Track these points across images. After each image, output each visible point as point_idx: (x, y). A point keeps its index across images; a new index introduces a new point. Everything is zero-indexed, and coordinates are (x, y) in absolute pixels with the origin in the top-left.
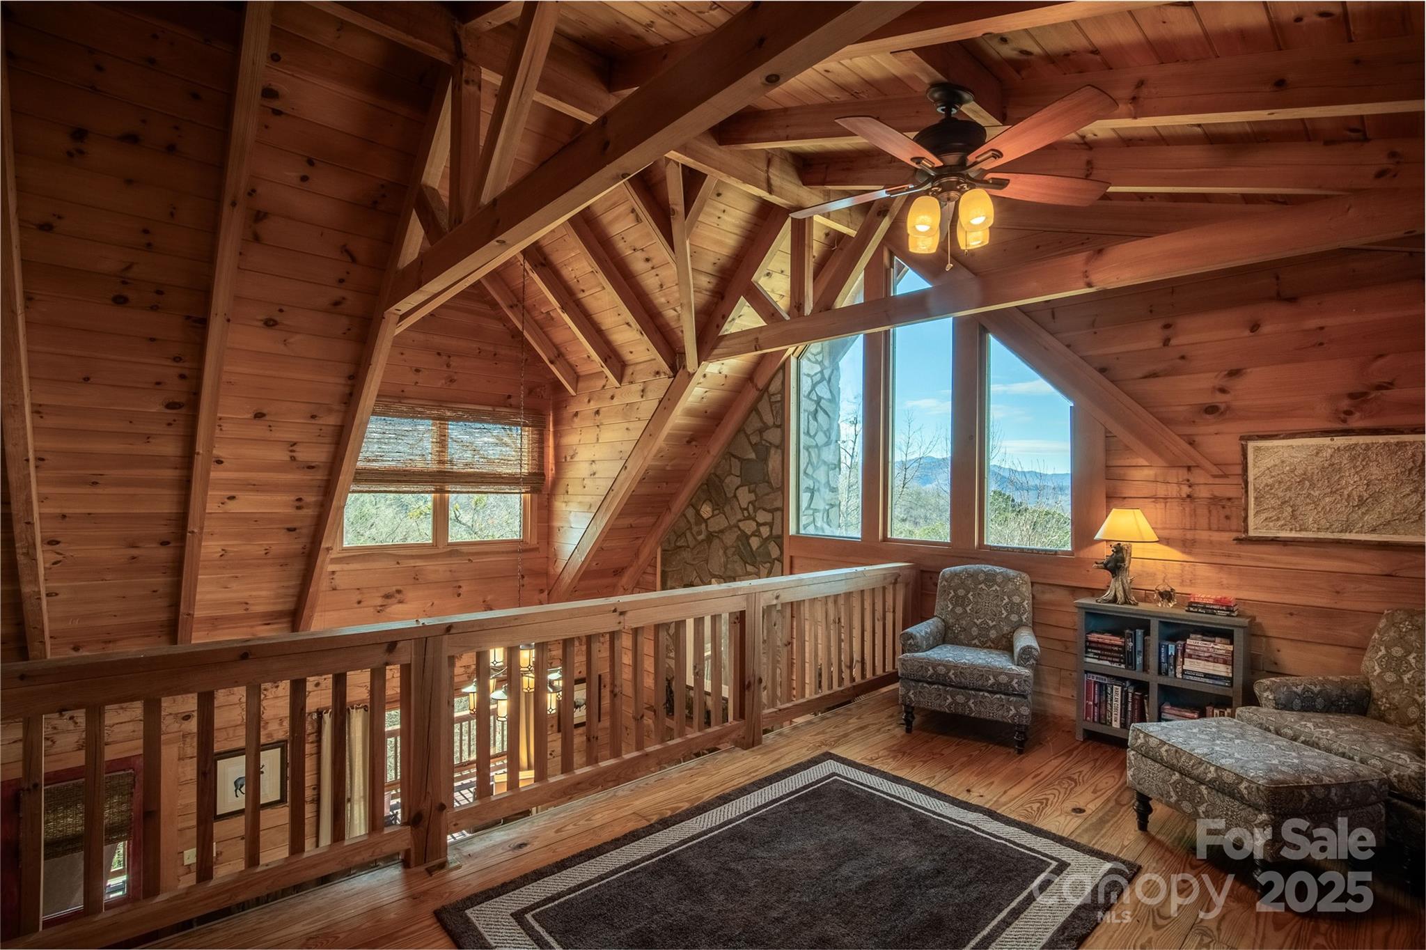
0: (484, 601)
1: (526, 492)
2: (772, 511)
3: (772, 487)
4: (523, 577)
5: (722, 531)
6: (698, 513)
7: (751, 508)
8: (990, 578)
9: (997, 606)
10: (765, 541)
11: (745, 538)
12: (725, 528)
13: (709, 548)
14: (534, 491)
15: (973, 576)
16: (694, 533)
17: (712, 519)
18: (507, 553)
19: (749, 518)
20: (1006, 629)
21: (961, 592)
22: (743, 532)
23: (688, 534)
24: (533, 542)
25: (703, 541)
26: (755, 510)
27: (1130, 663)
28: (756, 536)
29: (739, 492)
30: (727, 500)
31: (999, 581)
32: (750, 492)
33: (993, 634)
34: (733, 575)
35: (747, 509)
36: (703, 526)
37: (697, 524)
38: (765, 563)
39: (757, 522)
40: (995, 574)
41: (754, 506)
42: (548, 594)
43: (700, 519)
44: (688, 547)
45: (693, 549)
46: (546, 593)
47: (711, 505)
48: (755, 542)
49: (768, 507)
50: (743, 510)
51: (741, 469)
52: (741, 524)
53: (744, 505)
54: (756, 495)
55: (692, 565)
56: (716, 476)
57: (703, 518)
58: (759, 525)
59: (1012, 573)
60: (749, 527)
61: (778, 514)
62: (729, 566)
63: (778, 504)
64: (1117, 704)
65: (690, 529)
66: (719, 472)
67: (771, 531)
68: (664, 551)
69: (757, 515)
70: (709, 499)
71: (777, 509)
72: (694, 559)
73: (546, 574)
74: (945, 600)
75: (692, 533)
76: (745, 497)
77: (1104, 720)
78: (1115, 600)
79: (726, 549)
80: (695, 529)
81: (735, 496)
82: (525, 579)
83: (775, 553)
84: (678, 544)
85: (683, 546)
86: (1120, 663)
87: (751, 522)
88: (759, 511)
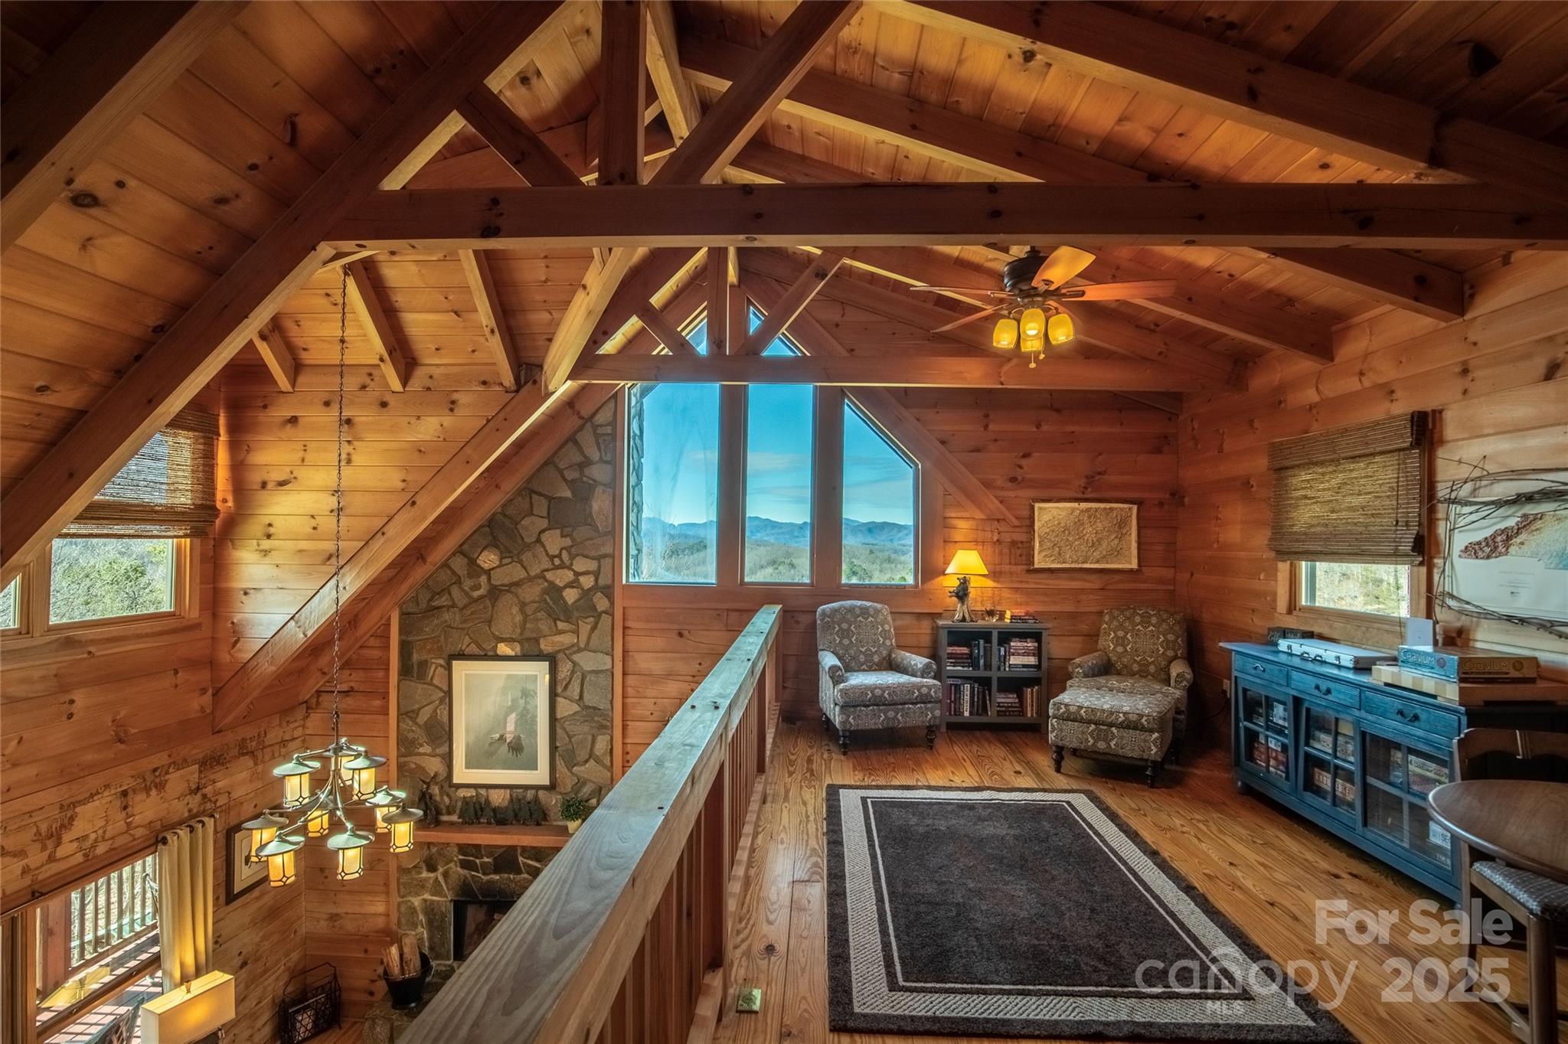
0: (113, 721)
1: (185, 536)
2: (598, 558)
3: (596, 530)
4: (176, 672)
5: (517, 584)
6: (472, 562)
7: (565, 555)
8: (864, 612)
9: (875, 634)
10: (586, 594)
11: (555, 591)
12: (521, 580)
13: (493, 607)
14: (196, 533)
15: (851, 610)
16: (466, 588)
17: (498, 570)
18: (154, 635)
19: (562, 566)
20: (885, 653)
21: (845, 626)
22: (551, 583)
23: (455, 591)
24: (193, 613)
25: (481, 597)
26: (572, 557)
27: (975, 665)
28: (573, 587)
29: (544, 537)
30: (528, 547)
31: (872, 613)
32: (562, 536)
33: (876, 659)
34: (535, 635)
35: (559, 556)
36: (483, 579)
37: (470, 576)
38: (587, 618)
39: (573, 570)
40: (867, 608)
41: (570, 553)
42: (213, 695)
43: (474, 569)
44: (454, 606)
45: (462, 609)
46: (210, 692)
47: (498, 553)
48: (571, 596)
49: (593, 553)
50: (552, 558)
51: (549, 509)
52: (549, 575)
53: (554, 551)
54: (573, 540)
55: (463, 629)
56: (505, 515)
57: (482, 568)
58: (577, 574)
59: (879, 606)
60: (562, 577)
61: (609, 560)
62: (528, 625)
63: (607, 550)
64: (967, 698)
65: (459, 582)
66: (511, 511)
67: (596, 580)
68: (404, 615)
69: (574, 562)
70: (494, 544)
71: (605, 556)
72: (465, 622)
73: (212, 663)
74: (831, 634)
75: (463, 590)
76: (554, 542)
77: (958, 712)
78: (964, 620)
79: (523, 606)
80: (467, 584)
81: (538, 540)
82: (180, 674)
83: (602, 603)
84: (435, 603)
85: (444, 606)
86: (969, 666)
87: (566, 571)
88: (577, 558)
